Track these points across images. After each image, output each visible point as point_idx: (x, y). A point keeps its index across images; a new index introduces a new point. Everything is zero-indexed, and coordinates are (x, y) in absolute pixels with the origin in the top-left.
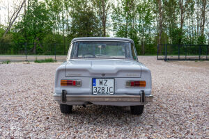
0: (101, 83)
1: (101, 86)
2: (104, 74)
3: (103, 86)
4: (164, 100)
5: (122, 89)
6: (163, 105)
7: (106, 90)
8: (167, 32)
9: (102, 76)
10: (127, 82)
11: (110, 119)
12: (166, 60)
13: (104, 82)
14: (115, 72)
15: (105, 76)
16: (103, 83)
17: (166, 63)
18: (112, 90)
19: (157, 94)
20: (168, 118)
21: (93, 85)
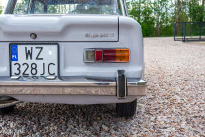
0: (29, 54)
1: (29, 62)
2: (34, 35)
3: (34, 60)
4: (178, 89)
5: (78, 68)
6: (176, 97)
7: (40, 71)
8: (187, 11)
9: (30, 39)
10: (87, 52)
11: (70, 126)
12: (184, 41)
13: (35, 52)
14: (59, 28)
15: (38, 39)
16: (35, 55)
17: (185, 44)
18: (54, 69)
19: (169, 79)
20: (183, 125)
21: (11, 59)
